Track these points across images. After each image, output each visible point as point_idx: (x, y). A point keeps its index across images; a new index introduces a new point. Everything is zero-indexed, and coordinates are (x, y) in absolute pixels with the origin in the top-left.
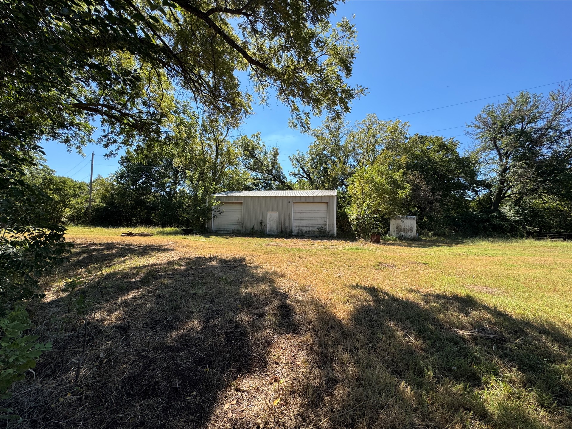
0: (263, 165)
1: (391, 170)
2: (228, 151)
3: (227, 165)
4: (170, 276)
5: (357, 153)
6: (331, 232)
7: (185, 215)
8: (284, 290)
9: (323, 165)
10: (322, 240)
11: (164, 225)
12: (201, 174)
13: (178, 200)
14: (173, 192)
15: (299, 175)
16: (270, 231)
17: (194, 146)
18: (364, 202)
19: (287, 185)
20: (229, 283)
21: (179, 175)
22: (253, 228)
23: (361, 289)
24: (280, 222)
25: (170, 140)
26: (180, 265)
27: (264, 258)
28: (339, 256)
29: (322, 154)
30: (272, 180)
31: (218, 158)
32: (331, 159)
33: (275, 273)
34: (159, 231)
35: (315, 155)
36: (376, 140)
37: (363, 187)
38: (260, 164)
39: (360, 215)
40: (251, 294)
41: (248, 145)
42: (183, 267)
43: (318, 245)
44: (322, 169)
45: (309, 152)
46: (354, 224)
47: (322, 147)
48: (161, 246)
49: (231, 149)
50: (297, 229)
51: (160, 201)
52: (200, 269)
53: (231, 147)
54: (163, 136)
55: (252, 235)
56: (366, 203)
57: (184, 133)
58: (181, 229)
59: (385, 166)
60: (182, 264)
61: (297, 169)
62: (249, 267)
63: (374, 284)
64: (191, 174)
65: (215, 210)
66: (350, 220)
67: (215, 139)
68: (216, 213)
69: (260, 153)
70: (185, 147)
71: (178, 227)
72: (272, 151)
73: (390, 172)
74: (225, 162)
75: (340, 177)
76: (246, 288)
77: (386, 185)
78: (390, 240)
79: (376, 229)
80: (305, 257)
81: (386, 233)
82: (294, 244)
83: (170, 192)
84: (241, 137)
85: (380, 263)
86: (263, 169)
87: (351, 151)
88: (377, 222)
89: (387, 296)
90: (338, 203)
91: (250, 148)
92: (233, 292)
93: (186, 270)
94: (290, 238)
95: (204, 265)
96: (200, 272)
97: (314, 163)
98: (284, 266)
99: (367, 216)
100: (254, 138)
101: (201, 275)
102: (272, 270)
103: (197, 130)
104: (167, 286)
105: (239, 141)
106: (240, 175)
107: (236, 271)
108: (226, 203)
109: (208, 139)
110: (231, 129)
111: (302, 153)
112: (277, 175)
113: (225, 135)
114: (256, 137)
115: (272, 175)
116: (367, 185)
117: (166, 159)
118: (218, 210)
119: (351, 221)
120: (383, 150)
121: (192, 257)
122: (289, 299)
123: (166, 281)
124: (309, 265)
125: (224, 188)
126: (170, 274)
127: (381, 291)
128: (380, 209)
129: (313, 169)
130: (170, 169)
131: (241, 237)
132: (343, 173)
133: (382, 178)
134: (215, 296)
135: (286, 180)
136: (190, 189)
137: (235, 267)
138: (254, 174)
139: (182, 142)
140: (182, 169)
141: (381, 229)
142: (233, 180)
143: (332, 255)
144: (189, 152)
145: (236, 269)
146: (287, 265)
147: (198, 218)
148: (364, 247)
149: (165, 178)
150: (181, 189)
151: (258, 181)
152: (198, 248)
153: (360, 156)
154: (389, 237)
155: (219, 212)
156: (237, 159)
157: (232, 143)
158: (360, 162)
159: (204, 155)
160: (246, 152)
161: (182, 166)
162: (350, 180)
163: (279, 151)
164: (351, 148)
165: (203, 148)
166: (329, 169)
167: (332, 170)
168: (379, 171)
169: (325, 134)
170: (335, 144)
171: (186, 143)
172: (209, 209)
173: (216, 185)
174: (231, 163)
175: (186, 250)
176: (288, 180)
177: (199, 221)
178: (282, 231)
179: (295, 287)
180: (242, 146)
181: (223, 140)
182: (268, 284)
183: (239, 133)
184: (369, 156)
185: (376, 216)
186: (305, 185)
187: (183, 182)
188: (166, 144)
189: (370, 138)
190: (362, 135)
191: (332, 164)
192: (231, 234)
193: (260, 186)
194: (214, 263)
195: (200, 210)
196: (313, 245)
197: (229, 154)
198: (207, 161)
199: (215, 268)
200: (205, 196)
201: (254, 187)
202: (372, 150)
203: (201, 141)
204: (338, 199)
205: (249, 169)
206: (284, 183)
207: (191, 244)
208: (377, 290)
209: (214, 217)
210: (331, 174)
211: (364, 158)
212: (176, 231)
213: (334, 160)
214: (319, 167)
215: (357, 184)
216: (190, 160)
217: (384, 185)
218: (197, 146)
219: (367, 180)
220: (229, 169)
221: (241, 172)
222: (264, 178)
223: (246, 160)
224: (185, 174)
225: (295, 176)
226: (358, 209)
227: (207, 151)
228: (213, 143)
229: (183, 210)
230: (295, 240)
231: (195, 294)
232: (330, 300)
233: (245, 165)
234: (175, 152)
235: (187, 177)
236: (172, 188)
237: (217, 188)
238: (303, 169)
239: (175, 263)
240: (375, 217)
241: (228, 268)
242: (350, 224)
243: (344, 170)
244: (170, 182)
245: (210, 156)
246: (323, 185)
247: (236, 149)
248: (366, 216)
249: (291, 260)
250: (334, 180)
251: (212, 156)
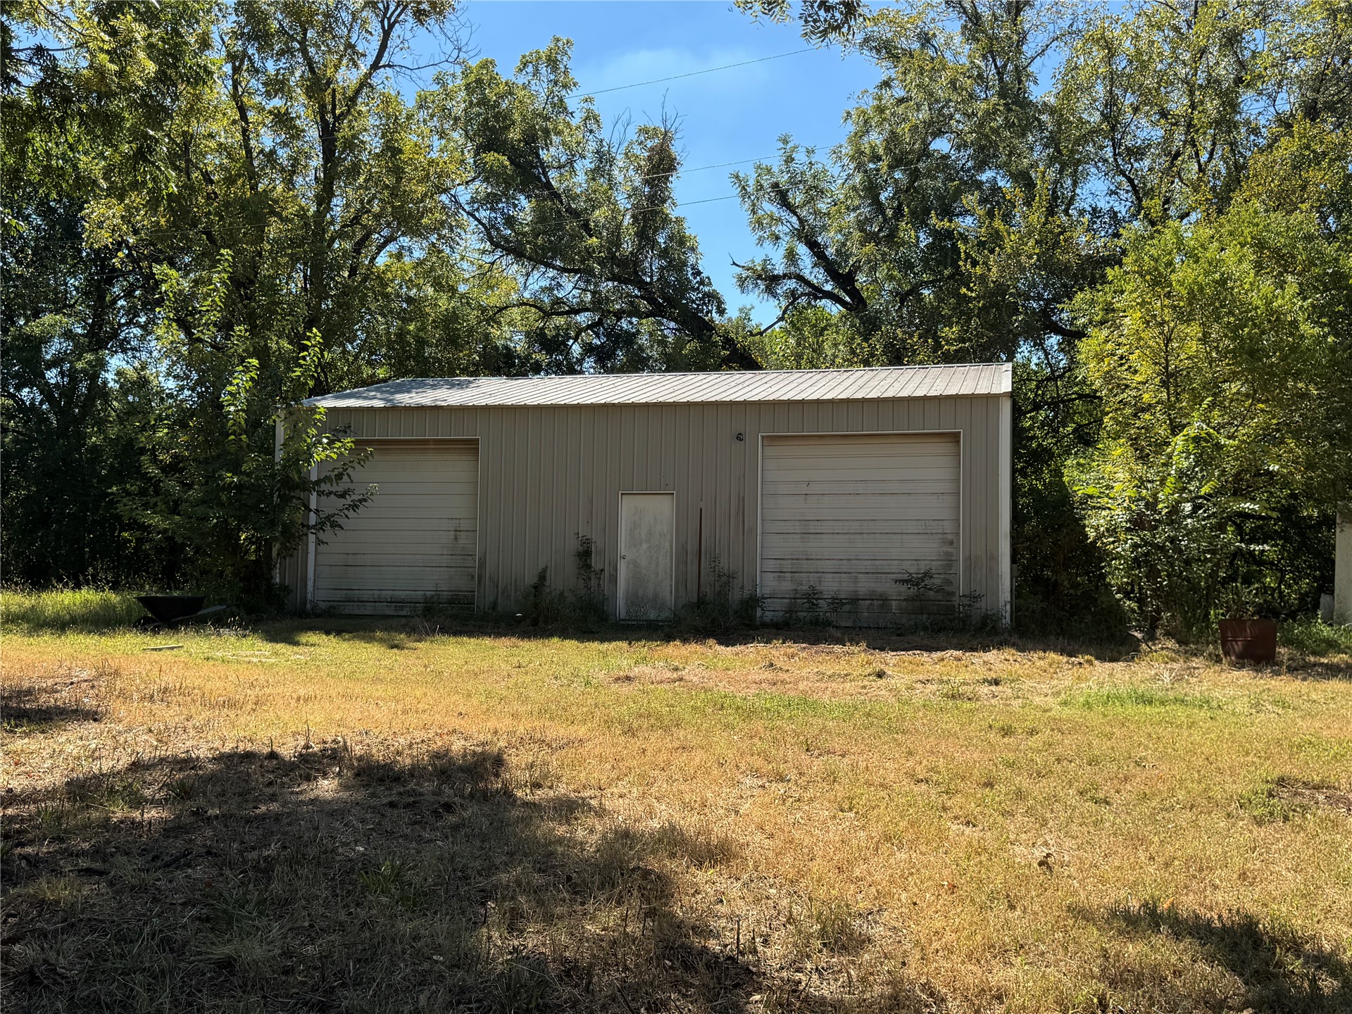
0: (586, 226)
1: (1331, 237)
2: (392, 150)
3: (385, 232)
4: (83, 863)
5: (1128, 142)
6: (982, 604)
7: (154, 519)
8: (729, 937)
9: (934, 221)
10: (930, 649)
11: (38, 578)
12: (242, 284)
13: (113, 432)
14: (83, 388)
15: (792, 284)
16: (635, 600)
17: (194, 127)
18: (1175, 429)
19: (728, 342)
20: (418, 902)
21: (116, 290)
22: (538, 587)
23: (1178, 936)
24: (692, 546)
25: (67, 100)
26: (138, 802)
27: (609, 751)
28: (1035, 742)
29: (925, 153)
30: (640, 316)
31: (331, 194)
32: (979, 185)
33: (672, 840)
34: (14, 609)
35: (883, 165)
36: (1242, 65)
37: (1168, 340)
38: (571, 225)
39: (1152, 506)
40: (539, 963)
41: (505, 119)
42: (152, 814)
43: (908, 679)
44: (925, 240)
45: (847, 150)
46: (1118, 557)
47: (924, 114)
48: (29, 692)
49: (409, 140)
50: (786, 586)
51: (15, 441)
52: (248, 821)
53: (407, 128)
54: (30, 76)
55: (535, 623)
56: (1191, 431)
57: (141, 55)
58: (132, 596)
59: (1297, 216)
60: (147, 793)
61: (782, 251)
62: (526, 804)
63: (1252, 908)
64: (186, 285)
65: (325, 487)
66: (1092, 534)
67: (317, 86)
68: (332, 505)
69: (571, 162)
70: (146, 136)
71: (115, 587)
72: (637, 150)
73: (1330, 250)
74: (377, 217)
75: (1033, 285)
76: (511, 929)
77: (1307, 329)
78: (1332, 645)
79: (1247, 581)
80: (837, 744)
81: (1309, 606)
82: (769, 675)
83: (69, 391)
84: (458, 70)
85: (1281, 782)
86: (589, 252)
87: (1096, 131)
88: (1249, 542)
89: (1333, 975)
90: (1018, 435)
91: (514, 135)
92: (438, 949)
93: (170, 830)
94: (745, 639)
95: (273, 798)
96: (251, 840)
97: (878, 207)
98: (718, 796)
99: (1196, 508)
100: (536, 72)
101: (253, 855)
102: (655, 824)
103: (215, 37)
104: (72, 919)
105: (449, 96)
106: (462, 288)
107: (455, 828)
108: (385, 445)
109: (277, 86)
110: (406, 28)
111: (810, 152)
112: (668, 284)
113: (371, 59)
114: (543, 70)
115: (641, 284)
116: (1194, 330)
117: (43, 202)
118: (340, 488)
119: (1100, 536)
120: (1285, 123)
121: (203, 752)
122: (759, 990)
123: (61, 891)
124: (866, 796)
125: (370, 363)
126: (83, 853)
127: (1296, 946)
128: (1274, 467)
129: (870, 247)
130: (63, 261)
131: (470, 634)
132: (1047, 264)
133: (1281, 285)
134: (342, 972)
135: (721, 312)
136: (178, 370)
137: (448, 807)
138: (539, 280)
139: (132, 105)
140: (135, 261)
141: (1281, 581)
142: (424, 316)
143: (992, 736)
144: (172, 159)
145: (453, 819)
146: (736, 793)
147: (227, 536)
148: (1181, 689)
149: (37, 314)
150: (131, 374)
151: (560, 321)
152: (231, 704)
153: (1147, 163)
154: (1326, 631)
155: (348, 501)
156: (444, 198)
157: (410, 103)
158: (1150, 193)
159: (253, 176)
160: (491, 157)
161: (132, 240)
162: (1092, 303)
163: (676, 149)
164: (1096, 118)
165: (246, 138)
166: (965, 240)
167: (981, 244)
168: (1260, 245)
169: (940, 40)
170: (1002, 94)
171: (155, 114)
172: (288, 484)
173: (326, 345)
174: (408, 222)
175: (169, 715)
176: (732, 312)
177: (236, 548)
178: (701, 603)
179: (790, 919)
180: (469, 121)
181: (358, 92)
182: (635, 904)
183: (449, 47)
184: (1204, 157)
185: (1247, 506)
186: (830, 335)
187: (137, 331)
188: (45, 119)
189: (1203, 51)
190: (1158, 37)
191: (980, 211)
192: (416, 621)
193: (576, 349)
194: (327, 787)
195: (239, 487)
196: (880, 675)
197: (398, 172)
198: (273, 213)
199: (332, 814)
200: (265, 410)
201: (541, 357)
202: (1218, 123)
203: (235, 96)
204: (1017, 413)
205: (509, 251)
206: (709, 327)
207: (193, 679)
208: (1274, 940)
209: (320, 526)
210: (978, 270)
211: (1172, 171)
212: (107, 606)
213: (995, 189)
214: (906, 231)
215: (1131, 322)
216: (180, 208)
217: (1293, 322)
218: (215, 128)
219: (1192, 297)
220: (399, 256)
221: (468, 270)
222: (599, 303)
223: (491, 201)
224: (151, 284)
225: (770, 291)
226: (1140, 468)
227: (271, 156)
228: (301, 109)
229: (143, 492)
230: (778, 651)
231: (227, 964)
232: (999, 998)
233: (489, 231)
234: (91, 164)
235: (159, 302)
236: (79, 365)
237: (331, 365)
238: (813, 245)
239: (112, 791)
240: (1245, 516)
241: (407, 815)
242: (1092, 556)
243: (1056, 244)
244: (68, 335)
245: (290, 184)
246: (929, 332)
247: (437, 143)
248: (1188, 507)
249: (758, 762)
250: (996, 305)
251: (299, 180)
